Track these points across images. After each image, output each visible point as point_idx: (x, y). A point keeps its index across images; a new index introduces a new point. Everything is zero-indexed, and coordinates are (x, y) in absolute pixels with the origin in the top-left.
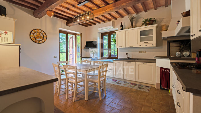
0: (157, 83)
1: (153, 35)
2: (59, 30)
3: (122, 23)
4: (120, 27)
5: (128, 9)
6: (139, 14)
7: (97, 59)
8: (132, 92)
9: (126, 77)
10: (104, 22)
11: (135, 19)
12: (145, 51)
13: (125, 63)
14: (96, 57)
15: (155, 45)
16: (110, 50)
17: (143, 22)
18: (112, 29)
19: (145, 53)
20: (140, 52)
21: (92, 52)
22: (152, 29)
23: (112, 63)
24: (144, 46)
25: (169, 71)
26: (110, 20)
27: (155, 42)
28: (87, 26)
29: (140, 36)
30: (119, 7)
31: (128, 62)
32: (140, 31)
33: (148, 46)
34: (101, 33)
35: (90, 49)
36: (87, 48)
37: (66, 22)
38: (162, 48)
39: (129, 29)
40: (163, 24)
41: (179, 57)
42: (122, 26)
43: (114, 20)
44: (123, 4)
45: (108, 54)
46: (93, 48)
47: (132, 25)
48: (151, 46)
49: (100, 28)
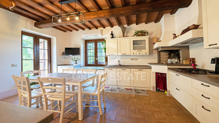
0: (153, 87)
1: (146, 45)
2: (22, 31)
4: (110, 36)
5: (121, 19)
6: (130, 26)
7: (81, 67)
8: (133, 98)
9: (120, 83)
10: (90, 29)
11: (126, 30)
12: (137, 59)
13: (119, 69)
14: (80, 64)
15: (148, 54)
16: (97, 58)
17: (135, 33)
18: (100, 37)
19: (137, 60)
20: (131, 59)
21: (74, 60)
22: (145, 40)
23: (103, 71)
24: (138, 54)
25: (166, 75)
26: (97, 28)
27: (148, 51)
28: (65, 32)
29: (133, 45)
30: (117, 14)
31: (122, 69)
32: (133, 41)
33: (141, 54)
34: (85, 40)
35: (70, 56)
36: (66, 55)
37: (35, 23)
38: (153, 56)
39: (120, 38)
40: (152, 36)
41: (170, 64)
42: (112, 34)
43: (102, 28)
44: (122, 12)
45: (94, 61)
46: (75, 55)
47: (124, 35)
48: (144, 54)
49: (84, 34)
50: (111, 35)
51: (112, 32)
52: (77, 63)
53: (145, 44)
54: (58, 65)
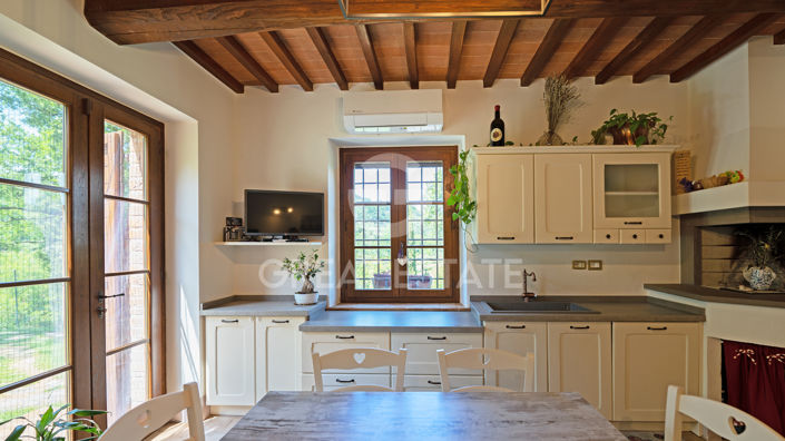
1: (659, 194)
3: (498, 108)
4: (488, 134)
7: (328, 310)
10: (380, 82)
15: (669, 237)
18: (431, 133)
19: (600, 268)
20: (575, 263)
22: (656, 166)
23: (480, 336)
24: (624, 238)
27: (670, 224)
29: (606, 190)
31: (575, 325)
32: (606, 166)
33: (642, 239)
34: (342, 150)
42: (498, 123)
47: (553, 133)
48: (653, 239)
50: (493, 126)
51: (497, 113)
52: (312, 291)
53: (657, 190)
54: (207, 306)
